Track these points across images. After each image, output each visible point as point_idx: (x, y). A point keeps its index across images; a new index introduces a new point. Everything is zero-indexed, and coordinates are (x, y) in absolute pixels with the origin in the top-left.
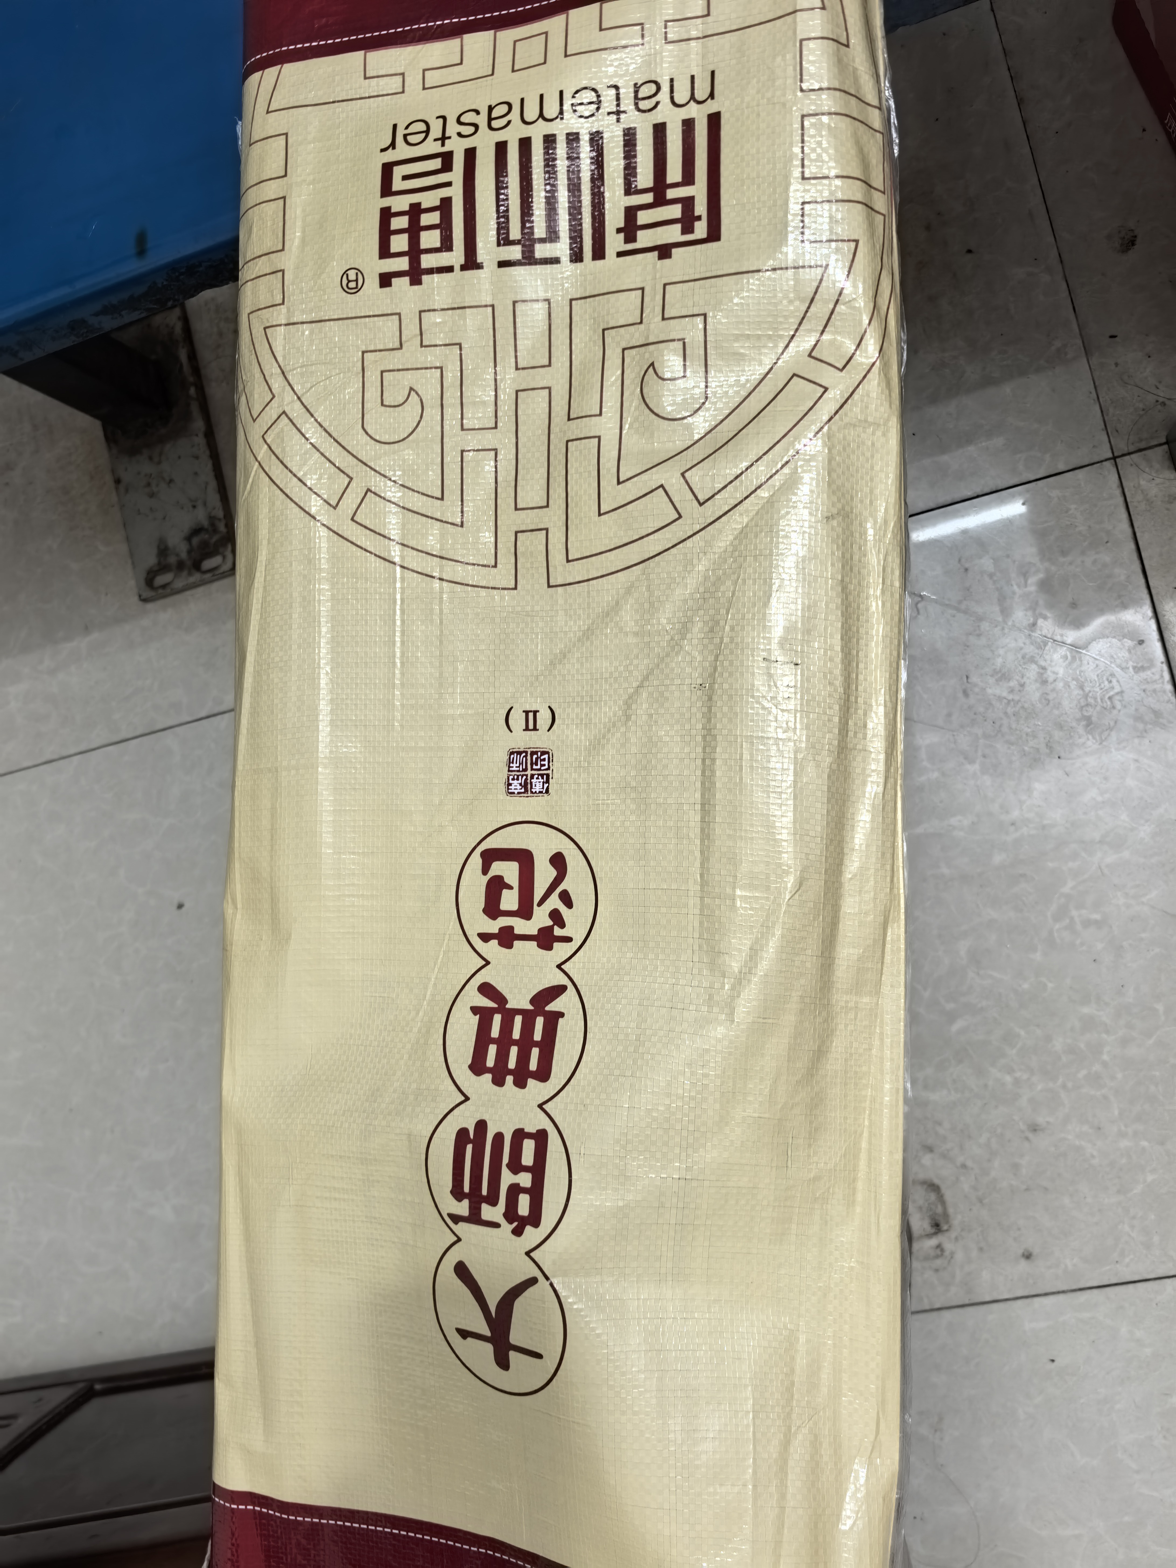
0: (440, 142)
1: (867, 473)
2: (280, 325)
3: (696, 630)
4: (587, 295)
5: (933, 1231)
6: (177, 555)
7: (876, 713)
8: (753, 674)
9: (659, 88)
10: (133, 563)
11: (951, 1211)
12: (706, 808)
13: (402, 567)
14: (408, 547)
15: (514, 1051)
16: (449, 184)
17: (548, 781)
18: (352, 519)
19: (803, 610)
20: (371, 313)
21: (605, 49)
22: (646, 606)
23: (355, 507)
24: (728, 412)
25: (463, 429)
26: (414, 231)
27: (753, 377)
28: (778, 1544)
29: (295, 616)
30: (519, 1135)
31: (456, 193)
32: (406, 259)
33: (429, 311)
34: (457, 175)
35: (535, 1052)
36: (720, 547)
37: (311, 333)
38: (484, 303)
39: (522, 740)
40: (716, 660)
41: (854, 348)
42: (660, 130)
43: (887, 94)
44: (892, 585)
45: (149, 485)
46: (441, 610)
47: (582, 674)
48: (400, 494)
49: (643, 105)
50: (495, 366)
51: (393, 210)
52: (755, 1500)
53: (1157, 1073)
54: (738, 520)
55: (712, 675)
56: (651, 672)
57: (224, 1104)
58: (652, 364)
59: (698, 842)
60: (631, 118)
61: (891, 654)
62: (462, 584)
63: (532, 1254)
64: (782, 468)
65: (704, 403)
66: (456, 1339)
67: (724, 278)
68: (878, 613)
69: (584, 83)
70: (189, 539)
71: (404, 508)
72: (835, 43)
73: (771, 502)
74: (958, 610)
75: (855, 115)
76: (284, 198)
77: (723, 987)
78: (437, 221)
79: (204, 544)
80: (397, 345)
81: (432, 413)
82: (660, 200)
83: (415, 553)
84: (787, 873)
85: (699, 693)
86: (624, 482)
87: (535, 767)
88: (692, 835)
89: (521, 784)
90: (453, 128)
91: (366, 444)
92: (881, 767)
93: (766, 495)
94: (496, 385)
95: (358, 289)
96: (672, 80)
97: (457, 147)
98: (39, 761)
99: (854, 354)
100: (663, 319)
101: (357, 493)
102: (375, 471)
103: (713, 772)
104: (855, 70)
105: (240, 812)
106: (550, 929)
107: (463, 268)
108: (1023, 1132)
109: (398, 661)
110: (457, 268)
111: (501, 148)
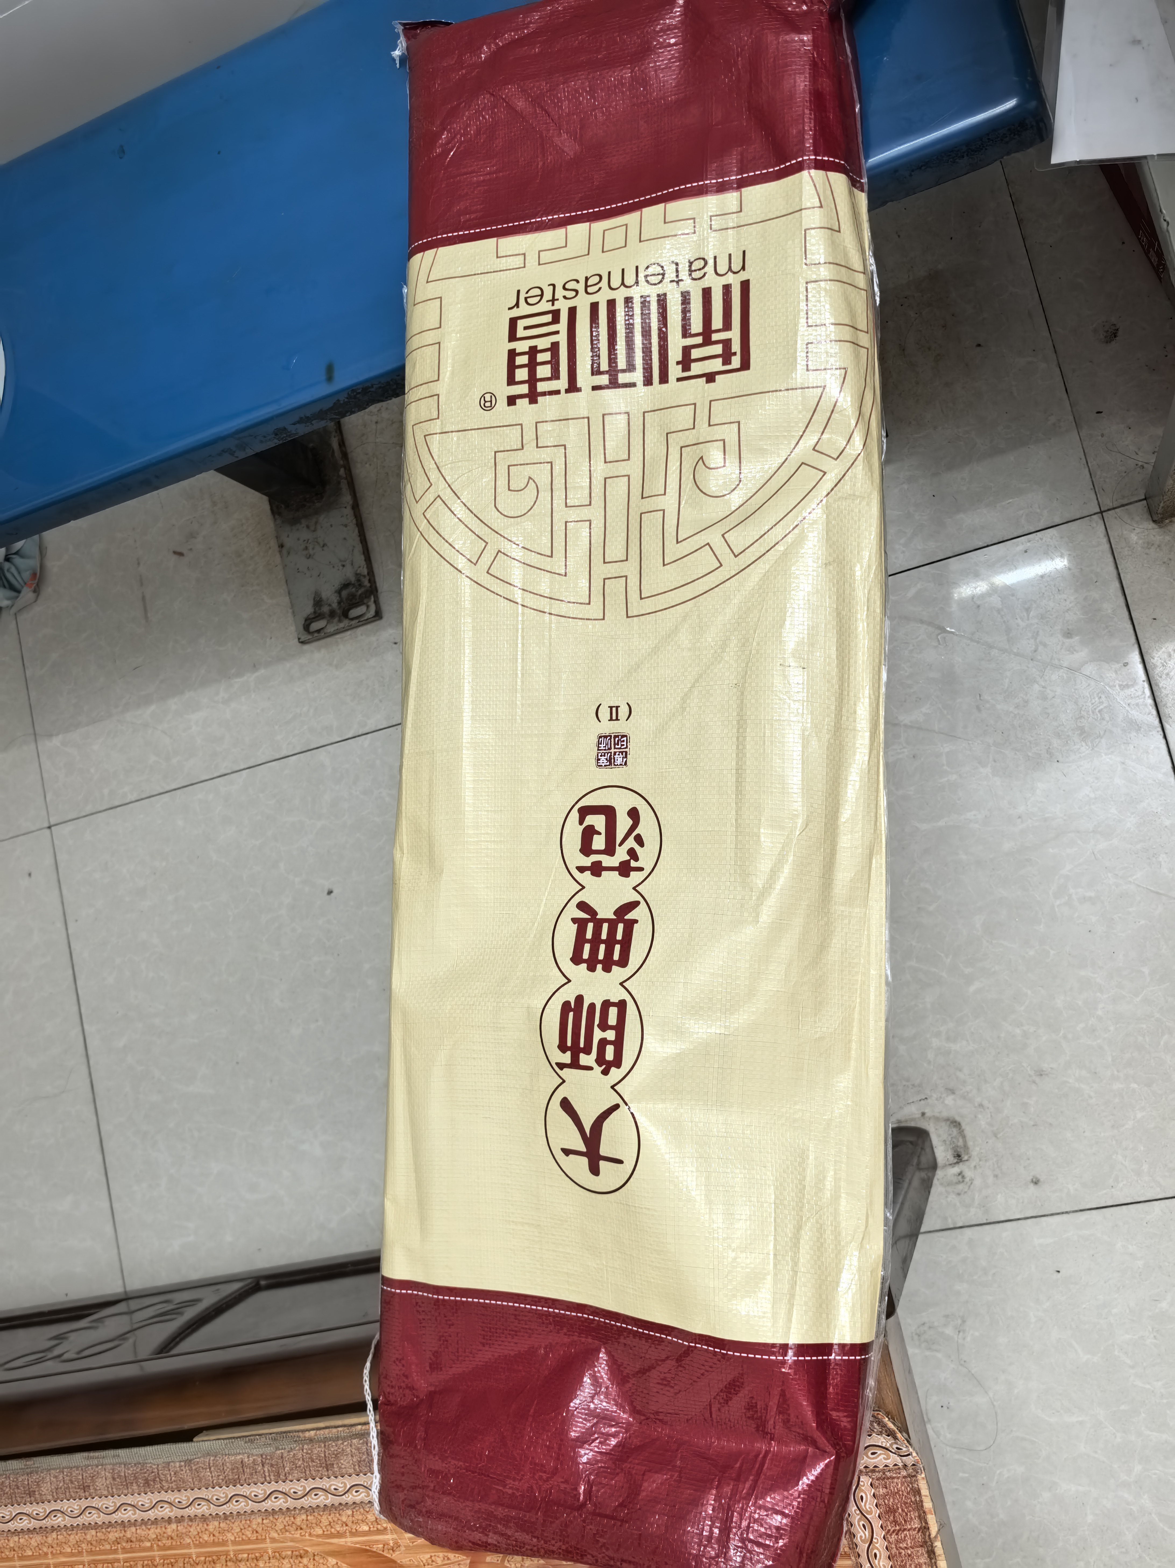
0: (551, 303)
1: (855, 532)
2: (436, 434)
3: (732, 645)
4: (656, 409)
5: (955, 1161)
6: (330, 605)
7: (863, 703)
8: (773, 676)
9: (706, 263)
10: (293, 612)
11: (970, 1143)
12: (739, 771)
13: (523, 605)
14: (527, 591)
15: (602, 947)
16: (557, 332)
17: (626, 757)
18: (488, 572)
19: (808, 629)
20: (501, 425)
21: (668, 236)
22: (697, 629)
23: (489, 563)
24: (756, 490)
25: (566, 506)
26: (532, 365)
27: (773, 466)
28: (792, 1296)
29: (447, 642)
30: (607, 1004)
31: (562, 339)
32: (526, 386)
33: (543, 422)
34: (563, 326)
35: (617, 948)
36: (749, 586)
37: (458, 439)
38: (582, 416)
39: (608, 727)
40: (747, 666)
41: (845, 443)
42: (707, 293)
43: (871, 261)
44: (874, 611)
45: (306, 548)
46: (550, 636)
47: (651, 679)
48: (521, 554)
49: (696, 275)
50: (590, 461)
51: (517, 352)
52: (775, 1265)
53: (1144, 1026)
54: (762, 567)
55: (744, 677)
56: (701, 676)
57: (393, 995)
58: (702, 458)
59: (734, 796)
60: (687, 284)
61: (874, 661)
62: (565, 617)
63: (615, 1088)
64: (794, 529)
65: (738, 485)
66: (560, 1156)
67: (752, 396)
68: (864, 631)
69: (653, 261)
70: (339, 592)
71: (524, 563)
72: (830, 231)
73: (785, 554)
74: (972, 640)
75: (845, 281)
76: (439, 343)
77: (751, 899)
78: (549, 359)
79: (352, 596)
80: (520, 446)
81: (545, 495)
82: (707, 341)
83: (532, 595)
84: (797, 816)
85: (734, 690)
86: (681, 541)
87: (617, 746)
88: (729, 792)
89: (606, 759)
90: (559, 293)
91: (498, 518)
92: (867, 741)
93: (782, 548)
94: (590, 474)
95: (492, 407)
96: (715, 258)
97: (563, 306)
98: (215, 775)
99: (845, 448)
100: (710, 425)
101: (491, 554)
102: (504, 537)
103: (744, 747)
104: (845, 248)
105: (406, 784)
106: (628, 862)
107: (567, 391)
108: (1030, 1076)
109: (519, 672)
110: (563, 391)
111: (594, 307)
